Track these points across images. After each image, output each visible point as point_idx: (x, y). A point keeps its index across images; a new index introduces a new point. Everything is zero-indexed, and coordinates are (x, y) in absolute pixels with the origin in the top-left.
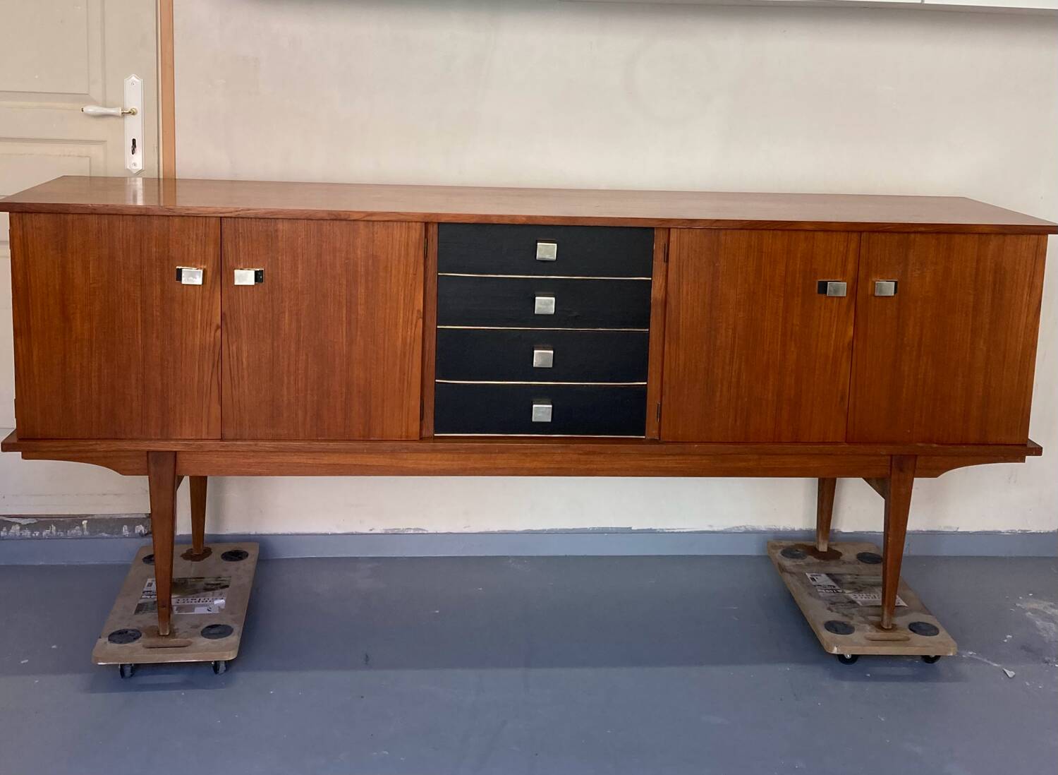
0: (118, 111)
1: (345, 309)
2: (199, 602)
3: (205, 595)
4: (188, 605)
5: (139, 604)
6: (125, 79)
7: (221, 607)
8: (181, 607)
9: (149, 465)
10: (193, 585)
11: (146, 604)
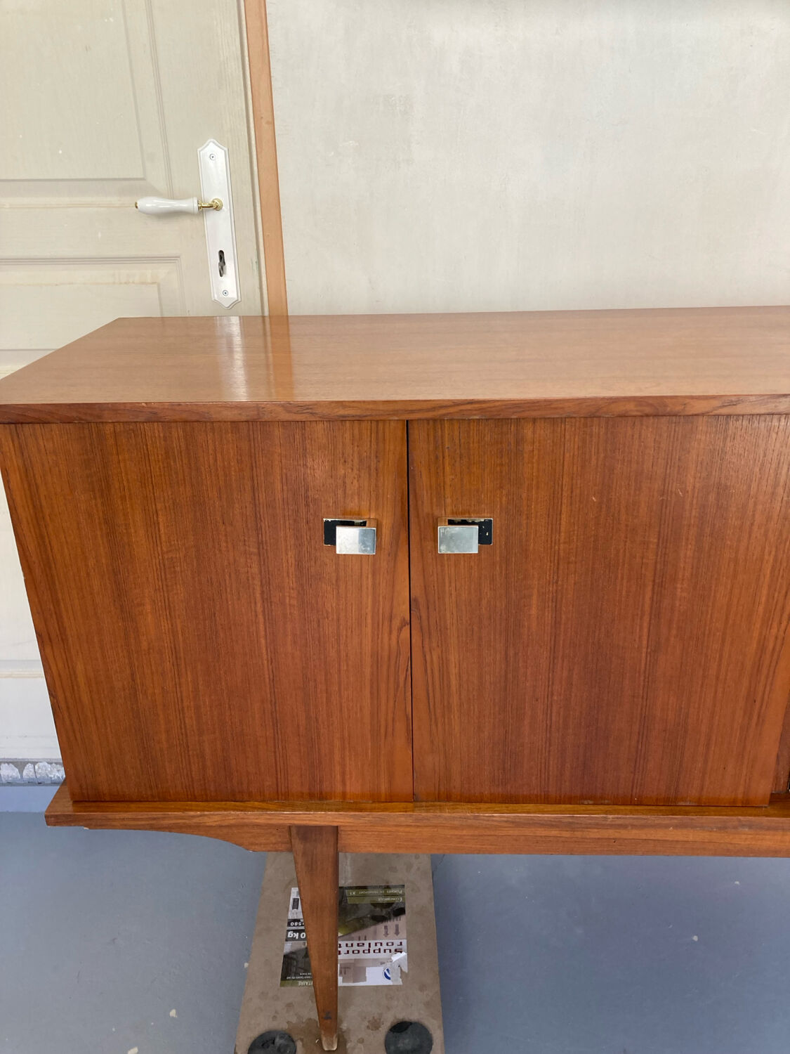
0: (190, 204)
1: (649, 588)
2: (369, 952)
3: (375, 932)
4: (355, 960)
5: (285, 956)
6: (199, 150)
7: (403, 969)
8: (345, 968)
9: (292, 840)
10: (355, 907)
11: (295, 956)
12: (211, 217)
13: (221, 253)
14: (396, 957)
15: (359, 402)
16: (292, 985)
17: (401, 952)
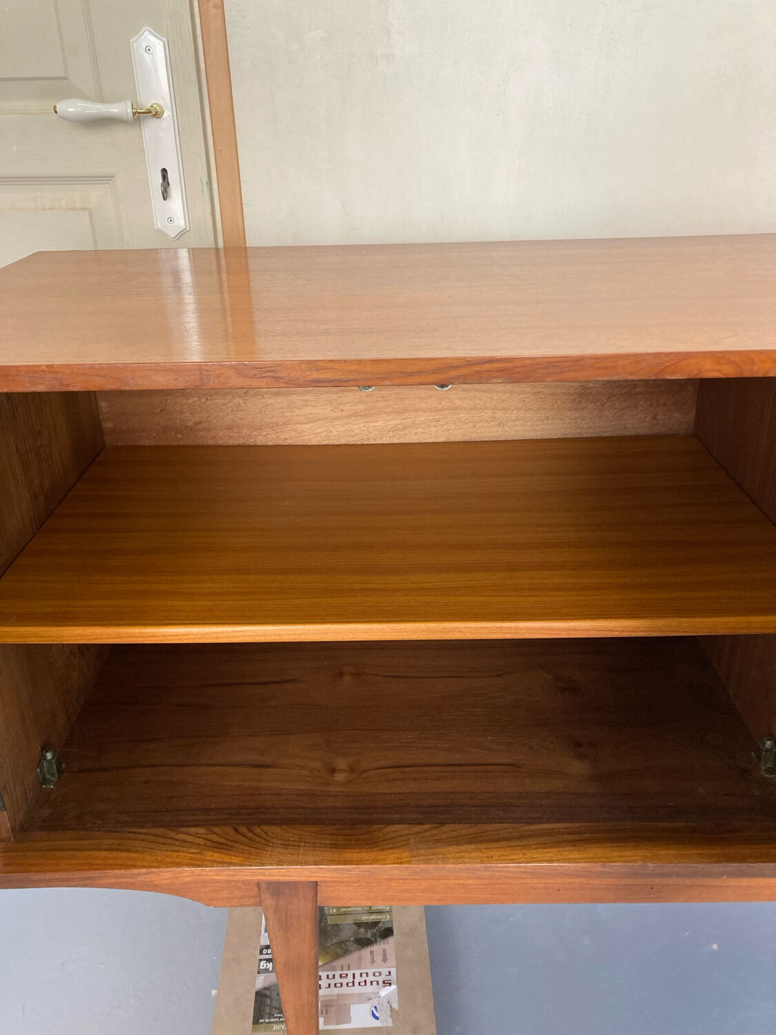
2: (354, 985)
3: (360, 960)
4: (338, 995)
5: (257, 993)
6: (131, 40)
7: (393, 1006)
8: (327, 1006)
9: (262, 895)
10: (336, 928)
11: (268, 993)
12: (150, 127)
13: (164, 171)
14: (386, 992)
15: (340, 361)
16: (265, 1030)
17: (390, 984)
